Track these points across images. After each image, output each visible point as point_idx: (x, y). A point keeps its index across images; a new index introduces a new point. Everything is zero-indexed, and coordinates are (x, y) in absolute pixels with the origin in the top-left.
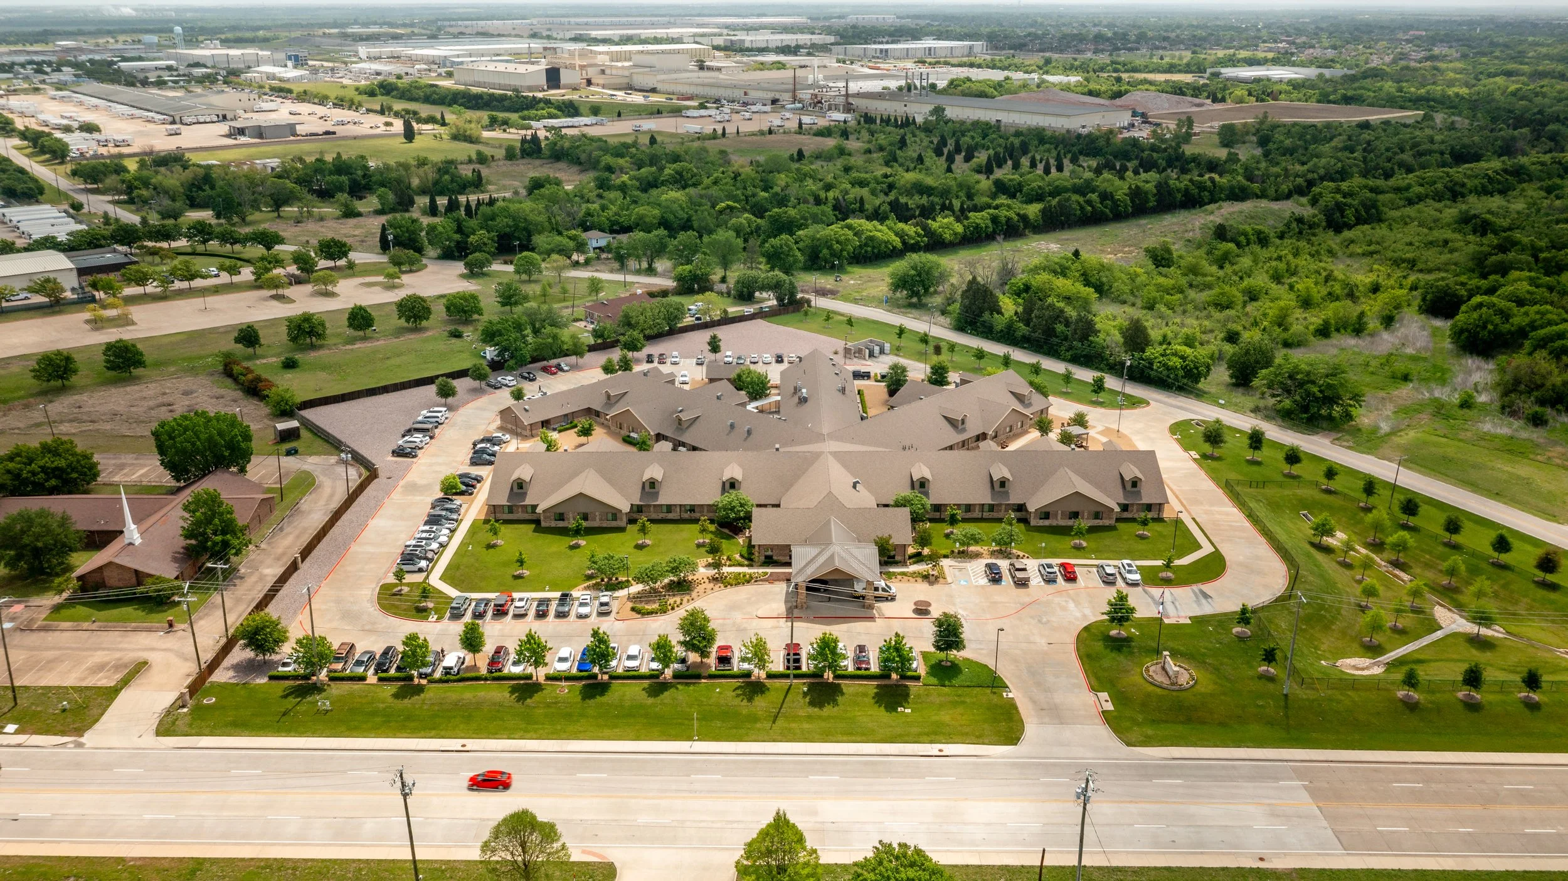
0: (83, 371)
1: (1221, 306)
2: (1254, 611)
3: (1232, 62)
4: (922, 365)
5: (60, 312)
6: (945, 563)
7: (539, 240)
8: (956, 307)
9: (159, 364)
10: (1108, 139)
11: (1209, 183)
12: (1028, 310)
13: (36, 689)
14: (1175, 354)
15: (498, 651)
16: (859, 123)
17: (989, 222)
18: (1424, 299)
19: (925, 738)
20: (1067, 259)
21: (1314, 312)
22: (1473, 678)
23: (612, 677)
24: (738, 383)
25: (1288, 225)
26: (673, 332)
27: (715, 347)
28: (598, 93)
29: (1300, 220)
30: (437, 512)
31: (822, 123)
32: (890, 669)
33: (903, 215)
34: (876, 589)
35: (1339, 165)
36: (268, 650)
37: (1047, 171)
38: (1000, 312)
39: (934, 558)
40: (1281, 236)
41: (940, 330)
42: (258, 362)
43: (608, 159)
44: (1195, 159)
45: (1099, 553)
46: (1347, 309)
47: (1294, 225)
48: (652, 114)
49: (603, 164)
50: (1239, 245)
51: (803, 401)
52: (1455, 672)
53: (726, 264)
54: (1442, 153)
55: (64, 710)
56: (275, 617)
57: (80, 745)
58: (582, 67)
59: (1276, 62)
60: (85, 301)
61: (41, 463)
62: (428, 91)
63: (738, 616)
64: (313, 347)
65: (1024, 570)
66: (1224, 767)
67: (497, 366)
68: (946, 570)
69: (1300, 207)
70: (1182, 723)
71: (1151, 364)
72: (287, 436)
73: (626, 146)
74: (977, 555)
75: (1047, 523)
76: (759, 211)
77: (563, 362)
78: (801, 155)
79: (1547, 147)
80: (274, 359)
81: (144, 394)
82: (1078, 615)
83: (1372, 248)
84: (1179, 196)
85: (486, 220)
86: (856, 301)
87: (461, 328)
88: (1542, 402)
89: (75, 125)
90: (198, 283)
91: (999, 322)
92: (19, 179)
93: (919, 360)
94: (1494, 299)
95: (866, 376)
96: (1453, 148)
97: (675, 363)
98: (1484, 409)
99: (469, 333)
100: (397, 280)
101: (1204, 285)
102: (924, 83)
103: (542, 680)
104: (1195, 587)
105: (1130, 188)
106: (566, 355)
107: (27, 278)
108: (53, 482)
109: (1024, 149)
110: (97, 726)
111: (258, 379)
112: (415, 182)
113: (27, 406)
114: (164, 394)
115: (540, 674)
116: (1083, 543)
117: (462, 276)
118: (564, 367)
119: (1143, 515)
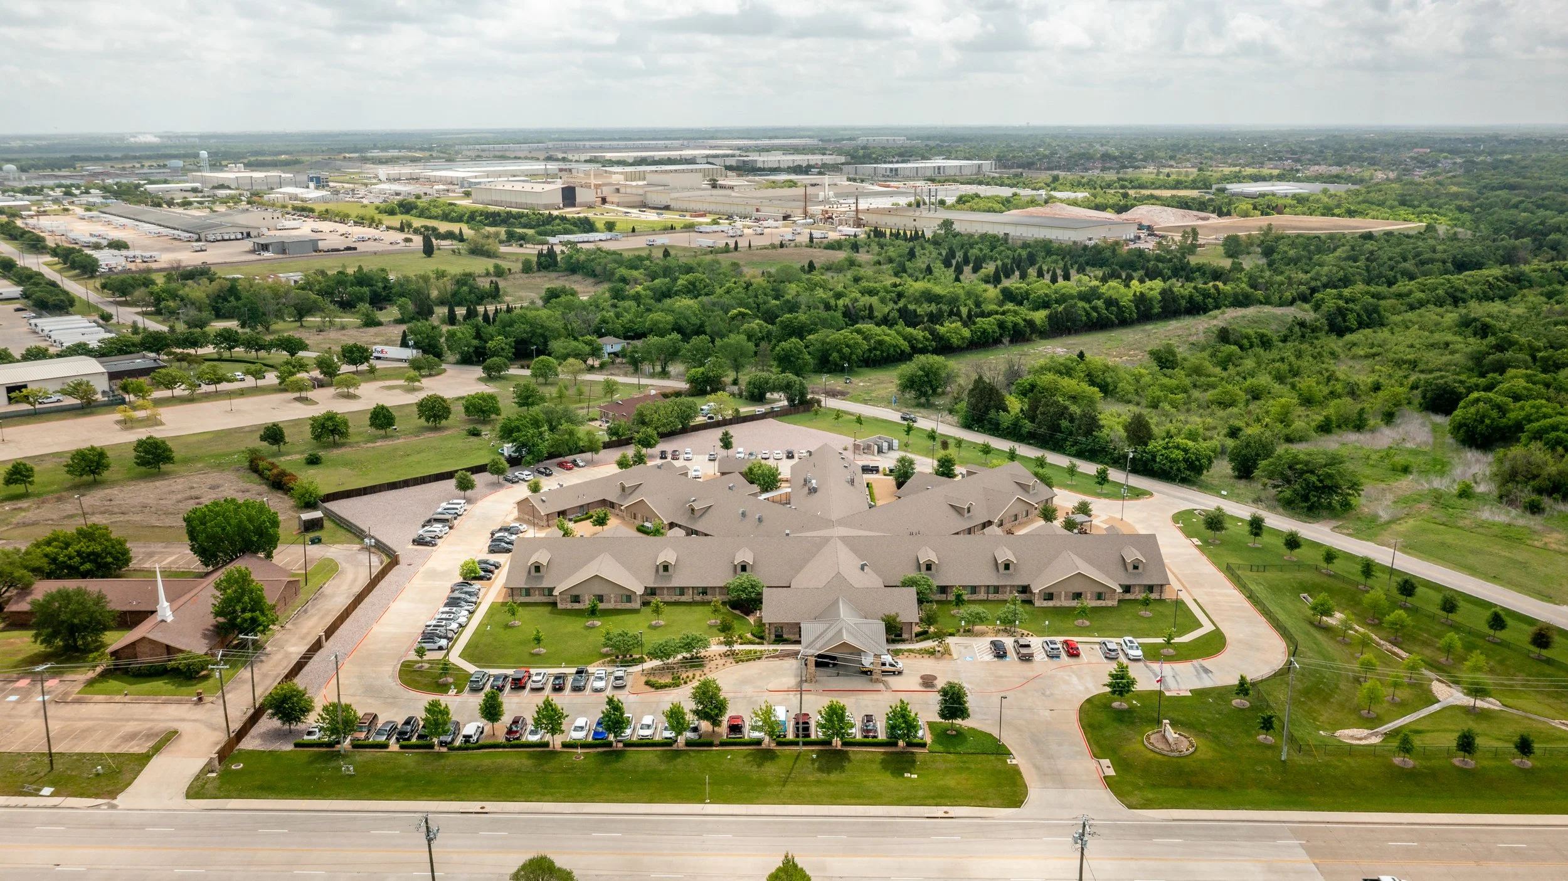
0: (114, 467)
1: (1224, 404)
2: (1254, 684)
3: (1238, 178)
4: (930, 460)
5: (91, 414)
6: (950, 640)
7: (556, 345)
8: (963, 406)
9: (186, 461)
10: (1114, 251)
11: (1212, 291)
12: (1034, 408)
13: (70, 755)
14: (1177, 447)
15: (515, 722)
16: (869, 237)
17: (997, 330)
18: (1424, 397)
19: (931, 801)
20: (1072, 361)
21: (1317, 409)
22: (1466, 744)
23: (627, 745)
24: (751, 476)
25: (1291, 330)
26: (686, 430)
27: (727, 443)
28: (613, 211)
29: (1302, 324)
30: (457, 594)
31: (833, 236)
32: (897, 738)
33: (911, 319)
34: (884, 664)
35: (1341, 273)
36: (294, 719)
37: (1054, 280)
38: (1006, 410)
39: (940, 636)
40: (1284, 340)
41: (948, 428)
42: (282, 459)
43: (623, 271)
44: (1200, 269)
45: (1101, 632)
46: (1347, 406)
47: (1297, 328)
48: (665, 230)
49: (617, 276)
50: (1241, 348)
51: (813, 491)
52: (1450, 740)
53: (737, 367)
54: (1444, 262)
55: (98, 775)
56: (301, 688)
57: (114, 807)
58: (597, 186)
59: (1281, 178)
60: (115, 402)
61: (77, 548)
62: (447, 209)
63: (749, 690)
64: (336, 445)
65: (1028, 646)
66: (1223, 828)
67: (514, 462)
68: (952, 647)
69: (1304, 312)
70: (1181, 787)
71: (1154, 457)
72: (311, 526)
73: (640, 259)
74: (982, 634)
75: (1050, 604)
76: (770, 317)
77: (579, 458)
78: (811, 267)
79: (1549, 256)
80: (297, 457)
81: (173, 489)
82: (1081, 688)
83: (1374, 350)
84: (1183, 303)
85: (504, 327)
86: (865, 402)
87: (479, 427)
88: (1539, 491)
89: (105, 243)
90: (224, 386)
91: (1005, 419)
92: (51, 291)
93: (926, 455)
94: (1491, 395)
95: (875, 470)
96: (1454, 257)
97: (688, 460)
98: (1483, 498)
99: (486, 431)
100: (417, 384)
101: (1208, 385)
102: (933, 200)
103: (558, 747)
104: (1196, 662)
105: (1135, 295)
106: (582, 452)
107: (61, 381)
108: (88, 566)
109: (1032, 260)
110: (130, 789)
111: (283, 474)
112: (434, 294)
113: (59, 499)
114: (192, 488)
115: (557, 741)
116: (1087, 623)
117: (480, 379)
118: (580, 462)
119: (1145, 596)
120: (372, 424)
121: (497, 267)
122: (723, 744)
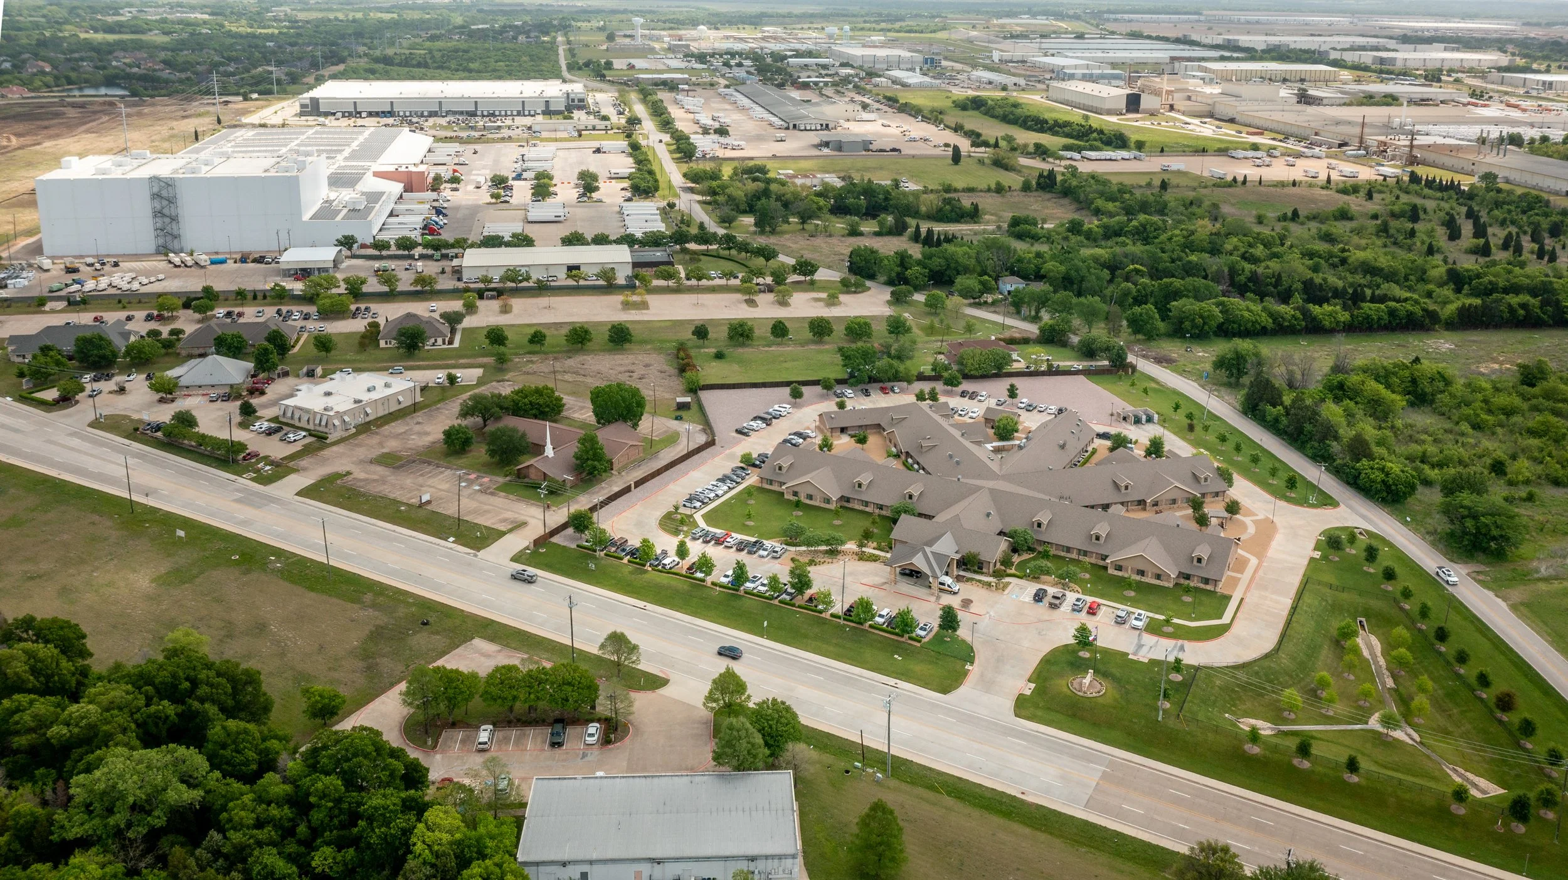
0: (593, 340)
5: (607, 294)
6: (1014, 581)
8: (1244, 393)
9: (644, 342)
13: (471, 523)
14: (1381, 469)
17: (1386, 317)
19: (895, 675)
20: (1400, 366)
23: (747, 593)
26: (999, 375)
27: (1012, 393)
28: (1174, 120)
30: (731, 475)
31: (1365, 176)
36: (583, 532)
38: (1274, 405)
39: (1006, 576)
42: (700, 351)
43: (1100, 203)
45: (1136, 603)
48: (1196, 151)
49: (1094, 206)
55: (477, 537)
56: (595, 515)
58: (1169, 92)
60: (627, 287)
63: (849, 580)
64: (740, 346)
65: (1065, 599)
67: (842, 381)
71: (1360, 474)
72: (681, 407)
74: (1041, 582)
75: (1120, 574)
77: (896, 386)
80: (711, 351)
81: (623, 362)
89: (714, 128)
91: (1273, 412)
97: (980, 401)
100: (835, 300)
103: (709, 584)
104: (1180, 642)
106: (903, 381)
110: (487, 549)
111: (692, 363)
112: (924, 208)
113: (558, 358)
114: (634, 364)
115: (709, 580)
116: (1132, 594)
117: (888, 302)
118: (896, 389)
119: (1202, 586)
120: (773, 333)
121: (998, 184)
122: (799, 607)
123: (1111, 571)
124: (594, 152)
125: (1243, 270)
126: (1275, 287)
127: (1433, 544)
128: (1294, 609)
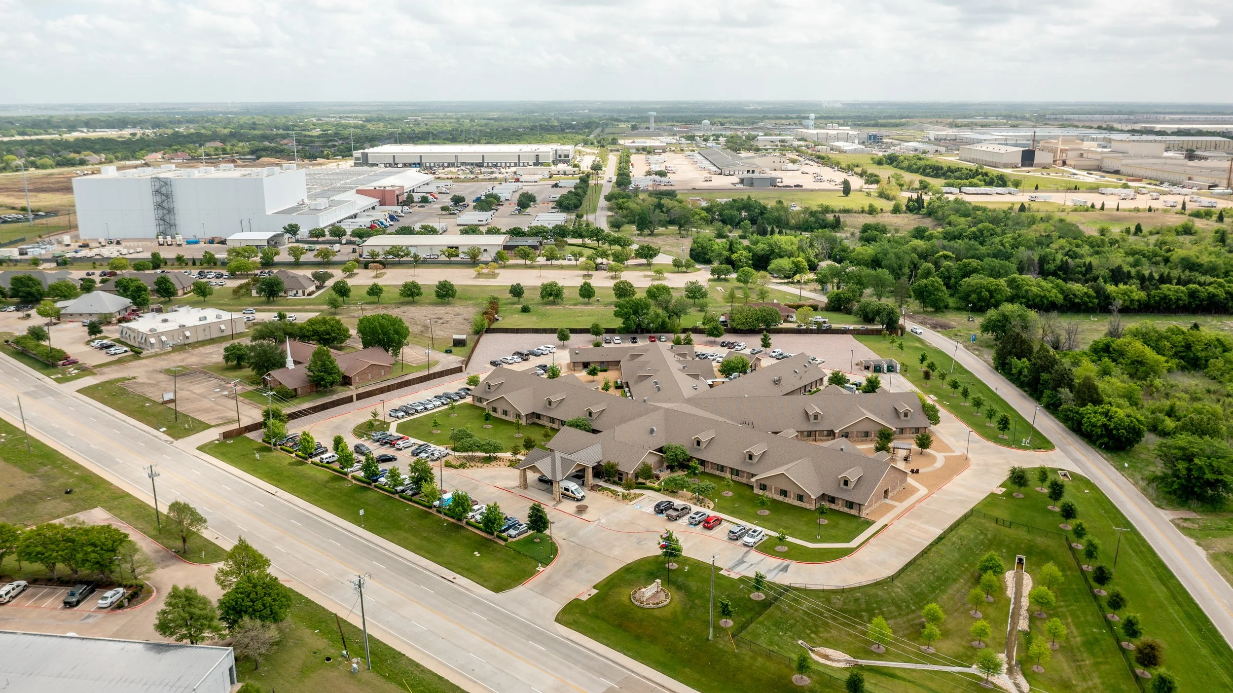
6: (647, 492)
9: (468, 299)
13: (190, 418)
23: (376, 486)
34: (567, 490)
48: (1069, 189)
55: (185, 429)
63: (485, 482)
64: (553, 304)
72: (458, 343)
75: (762, 493)
78: (1138, 229)
80: (519, 306)
91: (1015, 365)
93: (914, 382)
104: (787, 562)
106: (668, 332)
110: (185, 438)
115: (350, 474)
116: (767, 512)
118: (663, 339)
119: (846, 510)
120: (581, 295)
121: (871, 206)
123: (757, 491)
124: (553, 186)
125: (1054, 260)
126: (1084, 275)
127: (1144, 491)
128: (940, 539)
